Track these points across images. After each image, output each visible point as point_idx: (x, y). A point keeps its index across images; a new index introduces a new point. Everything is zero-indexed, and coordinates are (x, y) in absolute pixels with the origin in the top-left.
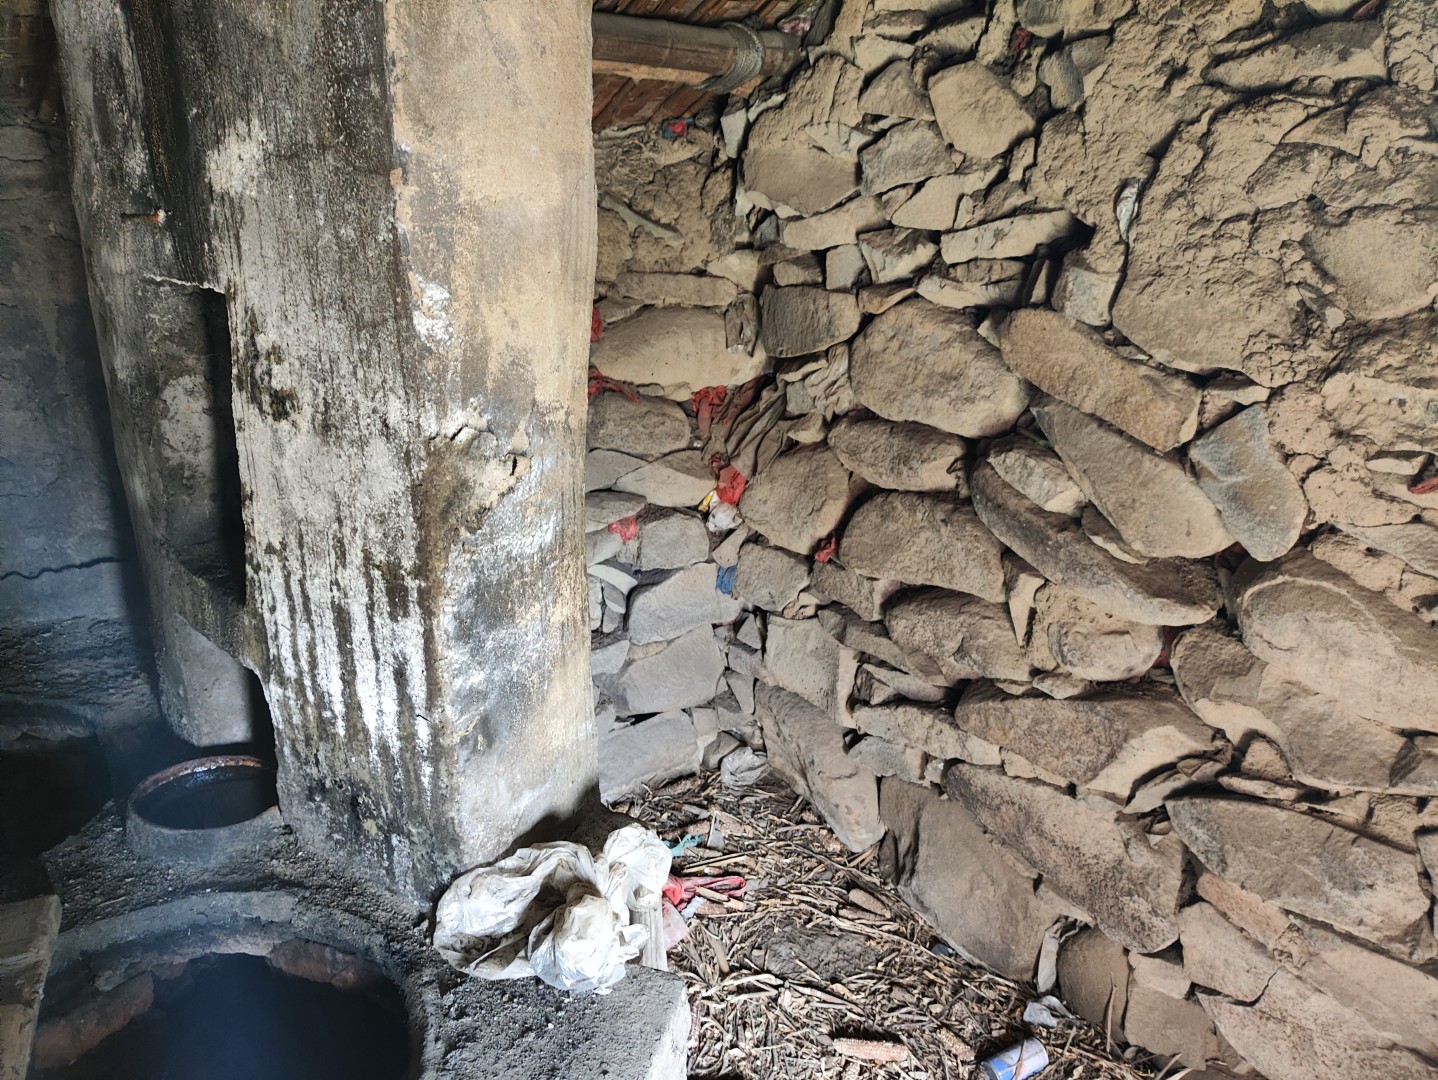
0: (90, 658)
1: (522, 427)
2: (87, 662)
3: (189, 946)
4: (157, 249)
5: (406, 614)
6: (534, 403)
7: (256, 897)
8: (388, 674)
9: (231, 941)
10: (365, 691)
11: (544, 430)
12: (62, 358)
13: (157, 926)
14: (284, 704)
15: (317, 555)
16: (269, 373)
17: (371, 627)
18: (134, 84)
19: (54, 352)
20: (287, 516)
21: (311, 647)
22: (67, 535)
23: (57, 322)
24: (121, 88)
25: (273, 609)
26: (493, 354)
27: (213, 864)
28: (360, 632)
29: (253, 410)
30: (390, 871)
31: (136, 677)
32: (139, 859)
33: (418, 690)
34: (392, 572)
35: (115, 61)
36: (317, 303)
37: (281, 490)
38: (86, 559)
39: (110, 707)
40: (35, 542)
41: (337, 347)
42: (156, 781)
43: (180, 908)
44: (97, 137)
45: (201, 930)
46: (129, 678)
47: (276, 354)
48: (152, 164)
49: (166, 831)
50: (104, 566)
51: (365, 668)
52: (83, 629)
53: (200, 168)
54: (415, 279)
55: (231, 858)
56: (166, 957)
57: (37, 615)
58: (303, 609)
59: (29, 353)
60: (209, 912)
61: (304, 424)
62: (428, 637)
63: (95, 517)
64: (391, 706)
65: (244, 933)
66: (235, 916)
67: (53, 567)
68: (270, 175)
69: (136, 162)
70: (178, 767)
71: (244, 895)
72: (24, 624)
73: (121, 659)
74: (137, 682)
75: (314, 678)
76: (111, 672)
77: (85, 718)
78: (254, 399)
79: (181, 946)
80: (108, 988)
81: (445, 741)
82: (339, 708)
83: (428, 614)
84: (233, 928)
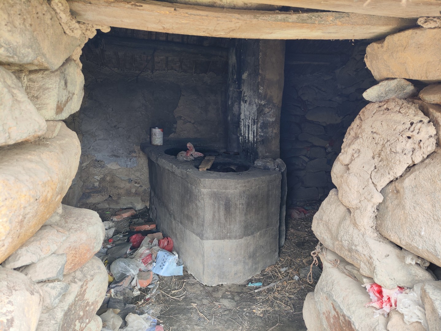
1: (271, 105)
4: (236, 86)
5: (255, 125)
6: (273, 102)
8: (252, 133)
10: (250, 135)
11: (274, 106)
14: (241, 139)
15: (247, 119)
16: (245, 98)
17: (251, 127)
18: (236, 68)
19: (220, 107)
20: (245, 115)
21: (245, 131)
22: (217, 133)
23: (221, 103)
24: (235, 69)
25: (242, 127)
26: (268, 95)
28: (250, 128)
29: (243, 103)
30: (250, 160)
33: (255, 134)
34: (254, 120)
35: (235, 65)
36: (251, 90)
37: (244, 112)
41: (252, 94)
44: (231, 75)
47: (246, 96)
48: (237, 77)
51: (250, 132)
53: (241, 76)
54: (260, 86)
57: (212, 143)
58: (245, 126)
59: (217, 107)
61: (248, 103)
62: (257, 127)
63: (221, 131)
64: (252, 137)
66: (232, 162)
68: (248, 77)
69: (235, 77)
72: (210, 145)
75: (245, 135)
78: (243, 102)
81: (257, 141)
82: (247, 138)
83: (257, 124)
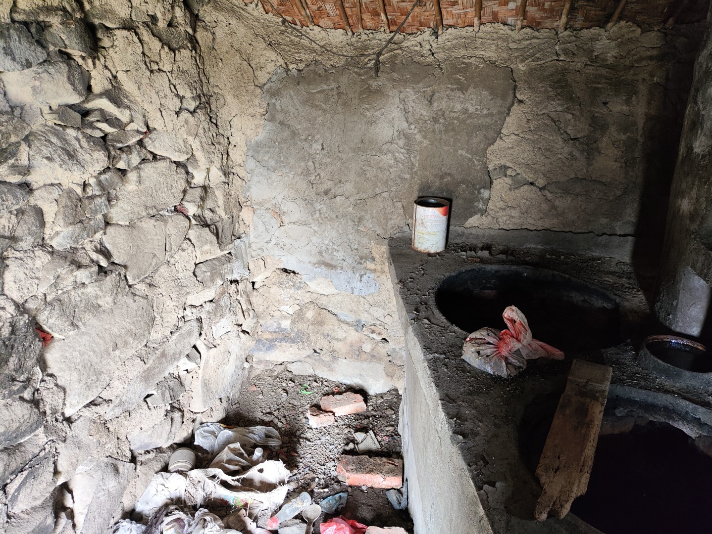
0: (618, 276)
2: (615, 277)
3: (660, 415)
7: (701, 409)
9: (680, 422)
12: (641, 140)
13: (650, 400)
19: (639, 137)
22: (618, 220)
23: (644, 124)
27: (678, 385)
31: (638, 291)
32: (642, 369)
38: (622, 233)
39: (627, 300)
40: (604, 221)
42: (654, 339)
43: (662, 397)
45: (669, 411)
46: (635, 290)
49: (661, 362)
50: (630, 238)
52: (613, 264)
55: (688, 386)
56: (646, 415)
57: (596, 252)
59: (628, 137)
60: (676, 406)
63: (632, 215)
65: (688, 422)
66: (687, 412)
67: (608, 233)
70: (664, 336)
71: (694, 405)
72: (590, 255)
73: (631, 281)
74: (639, 293)
76: (627, 285)
77: (615, 301)
79: (656, 414)
80: (619, 415)
84: (684, 417)
